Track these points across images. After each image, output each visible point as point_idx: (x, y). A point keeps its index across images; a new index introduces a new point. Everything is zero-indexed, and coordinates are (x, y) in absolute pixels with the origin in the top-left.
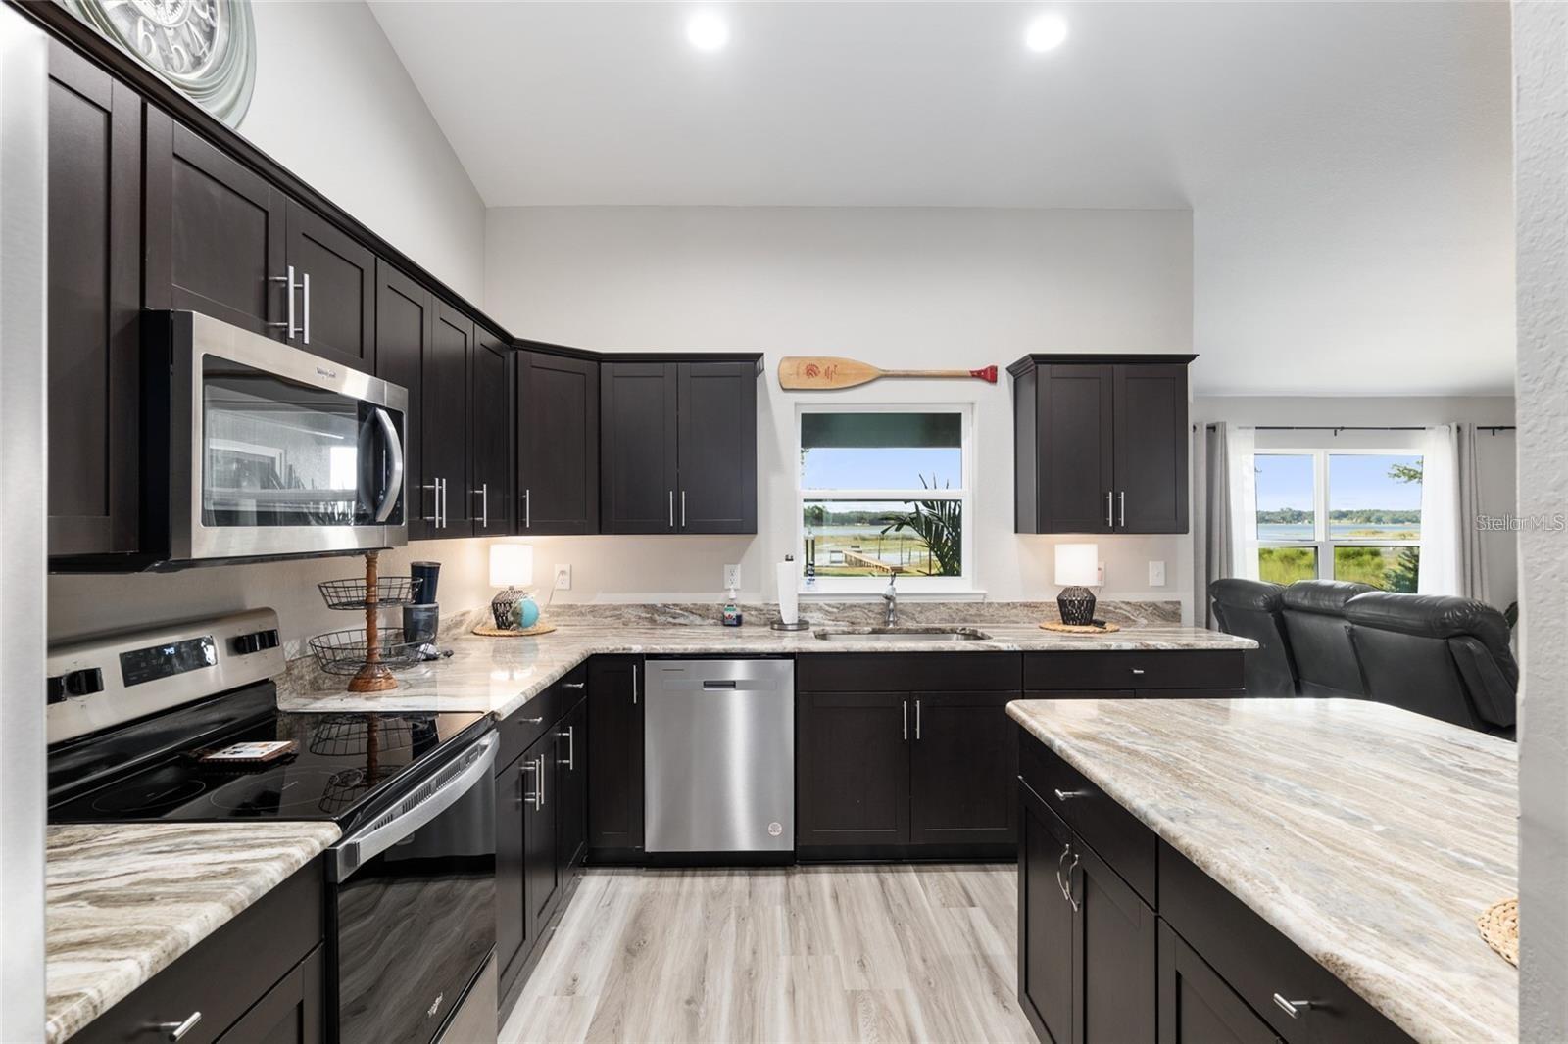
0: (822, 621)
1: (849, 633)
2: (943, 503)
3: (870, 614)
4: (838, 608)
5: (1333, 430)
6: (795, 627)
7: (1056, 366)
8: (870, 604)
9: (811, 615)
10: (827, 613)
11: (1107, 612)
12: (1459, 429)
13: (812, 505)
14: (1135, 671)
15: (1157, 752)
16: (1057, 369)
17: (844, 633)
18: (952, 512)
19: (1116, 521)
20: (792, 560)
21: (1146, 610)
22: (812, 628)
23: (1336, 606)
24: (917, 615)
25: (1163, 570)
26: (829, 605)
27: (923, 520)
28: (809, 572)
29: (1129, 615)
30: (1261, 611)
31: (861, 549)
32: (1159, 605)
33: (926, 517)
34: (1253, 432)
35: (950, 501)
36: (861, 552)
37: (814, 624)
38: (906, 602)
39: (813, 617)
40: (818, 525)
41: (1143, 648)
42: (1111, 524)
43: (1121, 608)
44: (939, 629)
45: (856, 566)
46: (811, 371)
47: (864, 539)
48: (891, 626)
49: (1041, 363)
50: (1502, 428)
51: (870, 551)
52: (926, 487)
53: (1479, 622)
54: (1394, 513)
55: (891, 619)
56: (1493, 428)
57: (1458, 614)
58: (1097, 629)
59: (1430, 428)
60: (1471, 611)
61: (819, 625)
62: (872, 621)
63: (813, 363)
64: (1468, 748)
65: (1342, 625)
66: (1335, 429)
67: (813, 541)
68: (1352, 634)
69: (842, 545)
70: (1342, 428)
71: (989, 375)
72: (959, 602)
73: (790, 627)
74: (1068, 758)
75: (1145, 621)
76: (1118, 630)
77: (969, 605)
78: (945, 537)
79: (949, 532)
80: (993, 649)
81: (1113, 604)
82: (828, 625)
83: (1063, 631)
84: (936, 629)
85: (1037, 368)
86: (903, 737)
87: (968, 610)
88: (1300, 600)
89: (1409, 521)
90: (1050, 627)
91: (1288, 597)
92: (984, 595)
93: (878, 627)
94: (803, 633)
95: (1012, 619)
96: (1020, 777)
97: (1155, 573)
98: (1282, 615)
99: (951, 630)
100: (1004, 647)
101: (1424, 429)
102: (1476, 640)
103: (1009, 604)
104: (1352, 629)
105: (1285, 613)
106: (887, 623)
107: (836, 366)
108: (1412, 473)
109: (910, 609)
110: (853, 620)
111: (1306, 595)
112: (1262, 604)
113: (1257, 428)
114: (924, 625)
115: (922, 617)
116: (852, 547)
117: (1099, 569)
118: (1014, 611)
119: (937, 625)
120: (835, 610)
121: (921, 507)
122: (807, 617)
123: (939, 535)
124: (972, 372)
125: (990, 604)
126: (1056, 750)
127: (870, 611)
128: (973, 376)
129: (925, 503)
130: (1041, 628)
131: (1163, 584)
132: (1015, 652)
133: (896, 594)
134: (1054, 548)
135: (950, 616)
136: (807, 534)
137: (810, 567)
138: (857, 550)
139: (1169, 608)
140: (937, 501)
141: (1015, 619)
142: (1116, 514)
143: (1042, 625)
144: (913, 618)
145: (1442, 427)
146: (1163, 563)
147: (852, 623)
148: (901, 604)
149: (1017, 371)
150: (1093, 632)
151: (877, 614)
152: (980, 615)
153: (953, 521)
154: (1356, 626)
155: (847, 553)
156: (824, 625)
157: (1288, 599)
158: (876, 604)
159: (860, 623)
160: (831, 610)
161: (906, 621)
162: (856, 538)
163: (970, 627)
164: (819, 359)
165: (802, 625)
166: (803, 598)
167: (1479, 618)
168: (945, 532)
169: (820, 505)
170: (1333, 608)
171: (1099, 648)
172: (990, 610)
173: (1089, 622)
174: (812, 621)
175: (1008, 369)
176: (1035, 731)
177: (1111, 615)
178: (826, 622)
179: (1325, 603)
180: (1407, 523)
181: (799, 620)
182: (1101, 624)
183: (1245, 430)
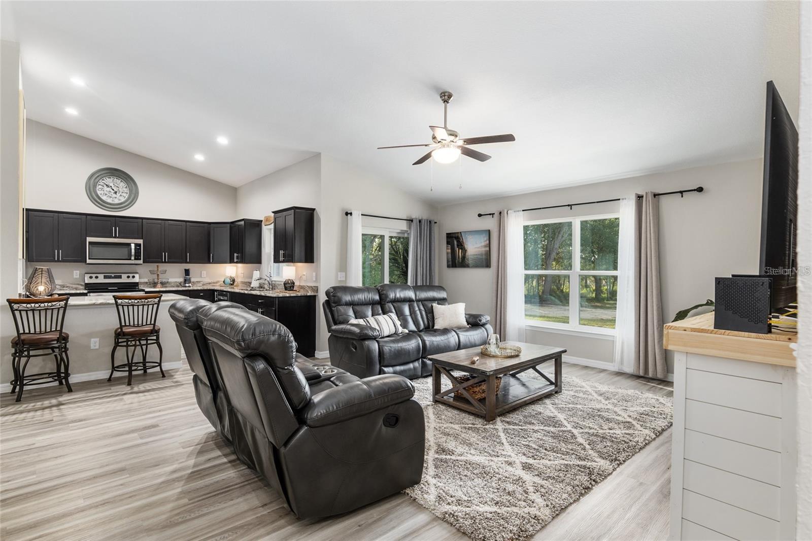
56: (681, 192)
101: (619, 199)
113: (523, 211)
131: (315, 280)
146: (315, 273)
183: (518, 212)
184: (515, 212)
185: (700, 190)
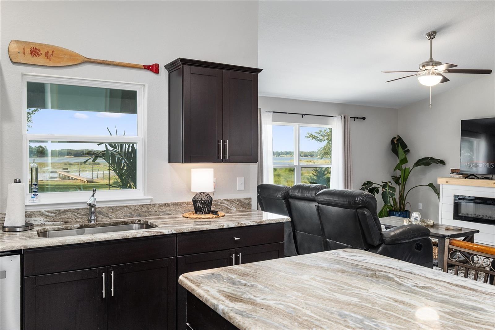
0: (43, 223)
1: (63, 229)
2: (121, 145)
3: (78, 215)
4: (54, 213)
5: (302, 115)
6: (21, 229)
7: (193, 67)
8: (78, 209)
9: (35, 219)
10: (47, 217)
11: (217, 205)
12: (344, 117)
13: (38, 145)
14: (236, 239)
15: (280, 304)
16: (195, 69)
17: (60, 229)
18: (127, 150)
19: (224, 157)
20: (19, 182)
21: (235, 203)
22: (36, 229)
23: (312, 196)
24: (110, 214)
25: (243, 182)
26: (48, 212)
27: (110, 154)
28: (33, 190)
29: (228, 206)
30: (280, 200)
31: (69, 170)
32: (242, 200)
33: (112, 153)
34: (272, 113)
35: (126, 143)
36: (69, 172)
37: (38, 225)
38: (102, 206)
39: (36, 221)
40: (40, 157)
41: (239, 226)
42: (221, 158)
43: (224, 203)
44: (124, 222)
45: (66, 179)
46: (35, 52)
47: (70, 164)
48: (93, 222)
49: (185, 64)
50: (357, 118)
51: (74, 171)
52: (111, 135)
53: (368, 201)
54: (305, 153)
55: (93, 218)
56: (355, 118)
57: (361, 198)
58: (215, 216)
59: (335, 117)
60: (365, 196)
61: (41, 225)
62: (80, 220)
63: (37, 47)
64: (410, 273)
65: (314, 205)
66: (302, 114)
67: (37, 169)
68: (318, 209)
69: (57, 168)
70: (305, 114)
71: (154, 69)
72: (136, 204)
73: (18, 229)
74: (230, 318)
75: (234, 209)
76: (224, 216)
77: (142, 206)
78: (123, 165)
79: (125, 162)
80: (159, 234)
81: (220, 201)
82: (48, 225)
83: (196, 218)
84: (123, 222)
85: (183, 67)
86: (103, 296)
87: (141, 209)
88: (296, 194)
89: (310, 156)
90: (189, 216)
91: (291, 192)
92: (151, 199)
93: (84, 224)
94: (29, 233)
95: (167, 212)
96: (188, 324)
97: (240, 183)
98: (288, 201)
99: (132, 222)
100: (166, 232)
101: (333, 116)
102: (367, 210)
103: (165, 204)
104: (318, 207)
105: (290, 200)
106: (90, 220)
107: (53, 51)
108: (313, 136)
109: (105, 211)
110: (66, 220)
111: (299, 191)
112: (280, 196)
113: (273, 112)
114: (114, 220)
115: (113, 215)
116: (63, 169)
117: (214, 182)
118: (169, 208)
119: (122, 220)
120: (53, 215)
121: (109, 147)
122: (33, 221)
123: (120, 163)
124: (144, 66)
125: (154, 205)
126: (220, 312)
127: (78, 214)
128: (145, 68)
129: (110, 145)
130: (184, 217)
131: (244, 189)
132: (173, 234)
133: (97, 202)
134: (191, 172)
135: (131, 213)
136: (32, 165)
137: (34, 187)
138: (67, 170)
139: (246, 201)
140: (118, 143)
141: (169, 212)
142: (224, 153)
143: (184, 215)
144: (107, 216)
145: (339, 116)
146: (243, 178)
147: (66, 222)
148: (99, 208)
149: (171, 67)
150: (213, 218)
151: (83, 215)
152: (149, 212)
153: (128, 155)
154: (320, 205)
155: (60, 172)
156: (45, 225)
157: (291, 193)
158: (82, 209)
159: (71, 222)
160: (50, 214)
161: (103, 218)
162: (66, 164)
163: (143, 219)
164: (41, 45)
165: (28, 227)
166: (28, 208)
167: (368, 200)
168: (123, 161)
169: (43, 145)
170: (311, 197)
171: (218, 228)
172: (155, 208)
173: (210, 212)
174: (35, 223)
175: (165, 66)
176: (202, 297)
177: (219, 207)
178: (47, 223)
179: (307, 195)
180: (309, 157)
181: (26, 223)
182: (215, 213)
183: (269, 113)
184: (266, 112)
185: (364, 118)
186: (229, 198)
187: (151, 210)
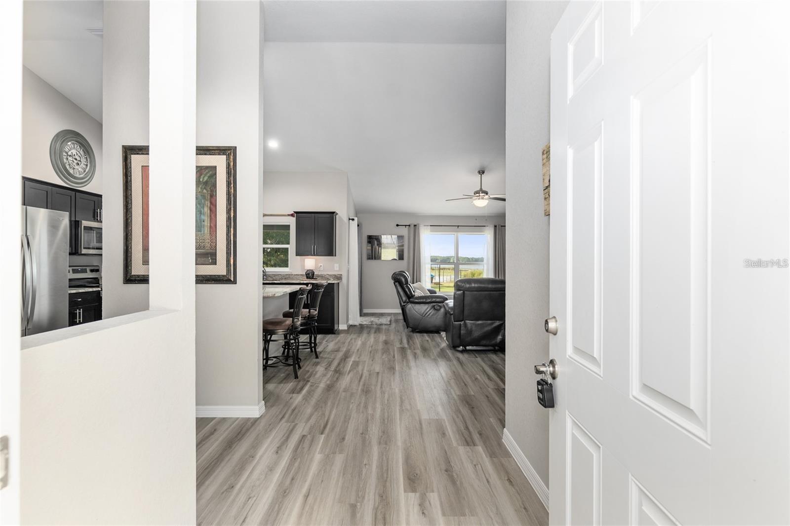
183: (426, 227)
186: (329, 274)
187: (291, 277)
